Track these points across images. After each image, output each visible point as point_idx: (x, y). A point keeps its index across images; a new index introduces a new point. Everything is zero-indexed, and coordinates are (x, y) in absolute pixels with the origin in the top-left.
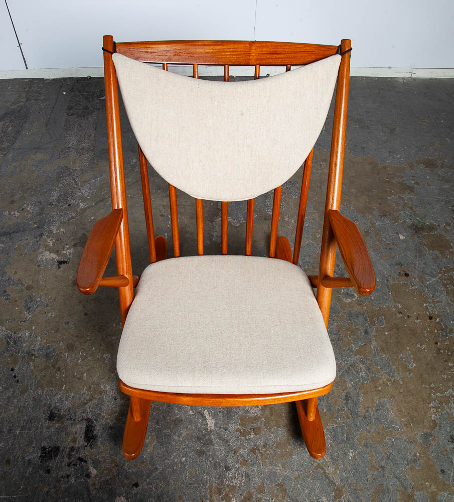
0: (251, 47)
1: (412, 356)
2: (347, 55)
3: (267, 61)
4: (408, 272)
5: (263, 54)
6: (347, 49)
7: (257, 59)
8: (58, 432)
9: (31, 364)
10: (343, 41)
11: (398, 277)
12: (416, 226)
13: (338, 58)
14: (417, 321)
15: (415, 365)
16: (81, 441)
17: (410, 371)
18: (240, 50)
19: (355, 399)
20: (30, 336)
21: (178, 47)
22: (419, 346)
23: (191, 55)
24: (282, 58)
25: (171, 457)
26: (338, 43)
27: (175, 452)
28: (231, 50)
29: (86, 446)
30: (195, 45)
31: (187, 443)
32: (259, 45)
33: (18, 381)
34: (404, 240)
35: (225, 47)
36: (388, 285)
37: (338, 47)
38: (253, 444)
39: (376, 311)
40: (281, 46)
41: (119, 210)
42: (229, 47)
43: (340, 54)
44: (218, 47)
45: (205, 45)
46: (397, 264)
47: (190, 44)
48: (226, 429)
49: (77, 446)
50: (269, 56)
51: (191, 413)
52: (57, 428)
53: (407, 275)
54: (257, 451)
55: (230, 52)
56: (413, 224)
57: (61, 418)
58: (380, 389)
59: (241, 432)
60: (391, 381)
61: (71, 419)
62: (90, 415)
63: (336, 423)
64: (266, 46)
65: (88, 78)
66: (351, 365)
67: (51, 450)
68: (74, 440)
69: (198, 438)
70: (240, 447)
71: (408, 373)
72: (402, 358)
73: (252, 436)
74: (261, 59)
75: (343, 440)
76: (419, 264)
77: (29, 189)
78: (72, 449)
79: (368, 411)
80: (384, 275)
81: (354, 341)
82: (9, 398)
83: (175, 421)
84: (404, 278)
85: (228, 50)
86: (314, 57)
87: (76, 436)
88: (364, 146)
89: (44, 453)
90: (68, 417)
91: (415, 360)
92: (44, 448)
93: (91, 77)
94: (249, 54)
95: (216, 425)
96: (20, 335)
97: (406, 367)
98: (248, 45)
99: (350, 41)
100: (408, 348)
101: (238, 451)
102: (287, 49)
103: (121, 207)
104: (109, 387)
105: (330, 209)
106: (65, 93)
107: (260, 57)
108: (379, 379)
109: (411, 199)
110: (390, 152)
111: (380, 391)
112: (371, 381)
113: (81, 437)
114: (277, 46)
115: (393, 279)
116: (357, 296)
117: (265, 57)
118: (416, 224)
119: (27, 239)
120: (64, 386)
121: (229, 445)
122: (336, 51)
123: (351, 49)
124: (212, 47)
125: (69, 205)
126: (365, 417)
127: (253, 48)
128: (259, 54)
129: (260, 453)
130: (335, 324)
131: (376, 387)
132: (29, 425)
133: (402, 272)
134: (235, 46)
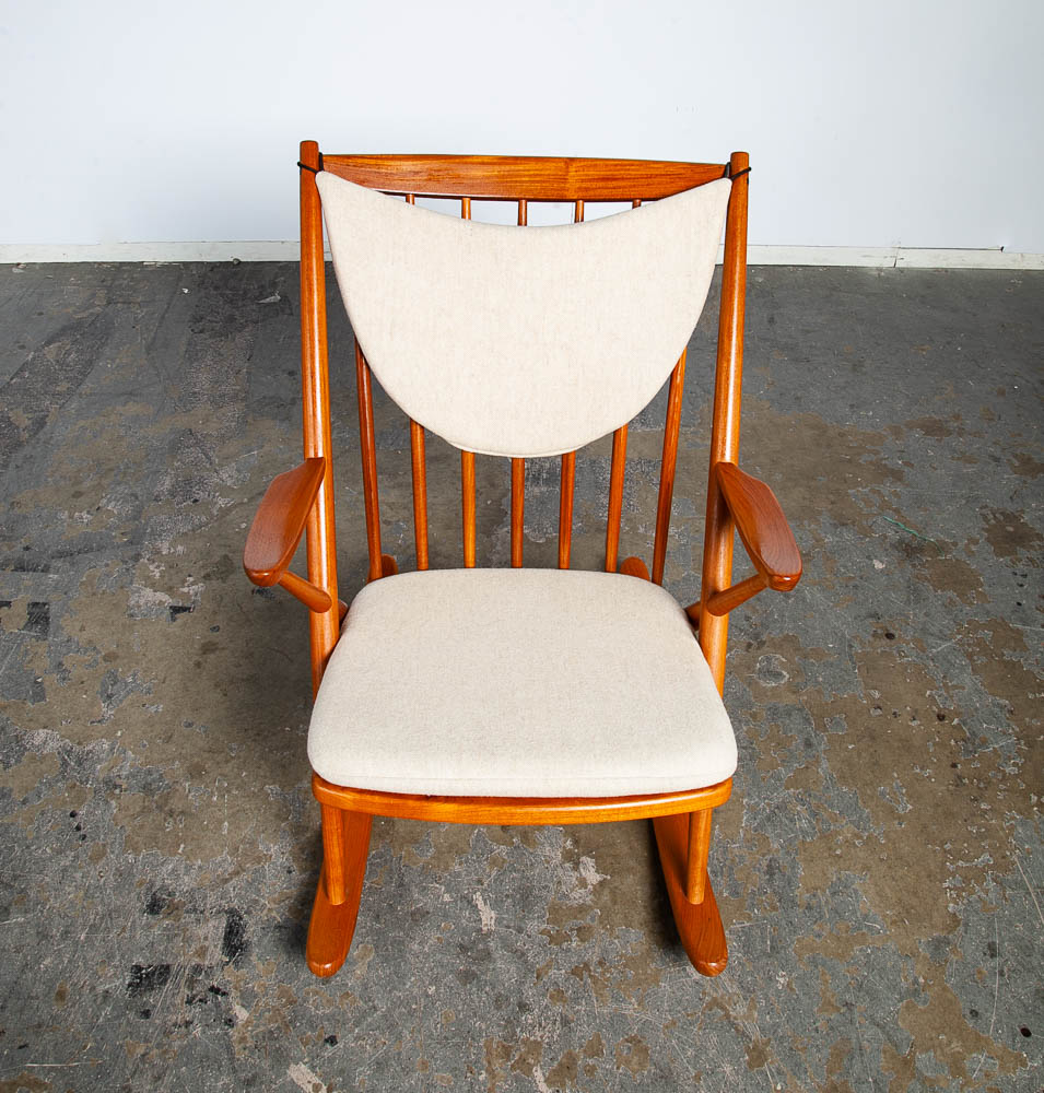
0: (568, 167)
1: (904, 791)
2: (741, 178)
3: (598, 192)
4: (892, 631)
5: (590, 180)
6: (741, 169)
7: (579, 188)
8: (168, 936)
9: (114, 803)
10: (734, 155)
11: (871, 639)
12: (907, 545)
13: (726, 184)
14: (914, 724)
15: (910, 807)
16: (217, 954)
17: (900, 819)
18: (547, 172)
19: (788, 872)
20: (112, 749)
21: (435, 164)
22: (918, 771)
23: (458, 180)
24: (624, 187)
25: (405, 984)
26: (725, 160)
27: (413, 974)
28: (532, 173)
29: (227, 963)
30: (466, 163)
31: (439, 956)
32: (582, 164)
33: (84, 837)
34: (882, 570)
35: (521, 167)
36: (851, 656)
37: (726, 166)
38: (575, 959)
39: (827, 704)
40: (621, 165)
41: (317, 461)
42: (527, 167)
43: (730, 178)
44: (507, 168)
45: (483, 163)
46: (871, 616)
47: (457, 160)
48: (520, 930)
49: (207, 963)
50: (601, 184)
51: (447, 898)
52: (165, 929)
53: (890, 636)
54: (585, 974)
55: (530, 176)
56: (901, 541)
57: (174, 909)
58: (838, 852)
59: (550, 936)
60: (861, 837)
61: (195, 910)
62: (235, 904)
63: (750, 919)
64: (596, 165)
65: (236, 263)
66: (778, 808)
67: (153, 973)
68: (202, 952)
69: (461, 946)
70: (549, 966)
71: (896, 822)
72: (883, 794)
73: (574, 945)
74: (587, 189)
75: (764, 953)
76: (915, 615)
77: (111, 470)
78: (197, 969)
79: (814, 896)
80: (843, 635)
81: (783, 761)
82: (65, 870)
83: (413, 914)
84: (885, 641)
85: (526, 173)
86: (682, 184)
87: (207, 943)
88: (799, 394)
89: (137, 978)
90: (190, 906)
91: (910, 797)
92: (138, 968)
93: (240, 262)
94: (565, 180)
95: (499, 921)
96: (90, 747)
97: (892, 811)
98: (562, 165)
99: (747, 154)
100: (896, 775)
101: (546, 973)
102: (633, 170)
103: (320, 455)
104: (276, 847)
105: (719, 460)
106: (186, 291)
107: (584, 185)
108: (837, 833)
109: (896, 494)
110: (852, 406)
111: (840, 857)
112: (820, 838)
113: (216, 946)
114: (616, 165)
115: (862, 643)
116: (788, 676)
117: (594, 185)
118: (907, 541)
119: (107, 565)
120: (182, 846)
121: (526, 962)
122: (722, 173)
123: (750, 169)
124: (497, 168)
125: (196, 501)
126: (809, 907)
127: (572, 169)
128: (583, 181)
129: (590, 976)
130: (745, 728)
131: (830, 849)
132: (106, 923)
133: (879, 631)
134: (539, 166)
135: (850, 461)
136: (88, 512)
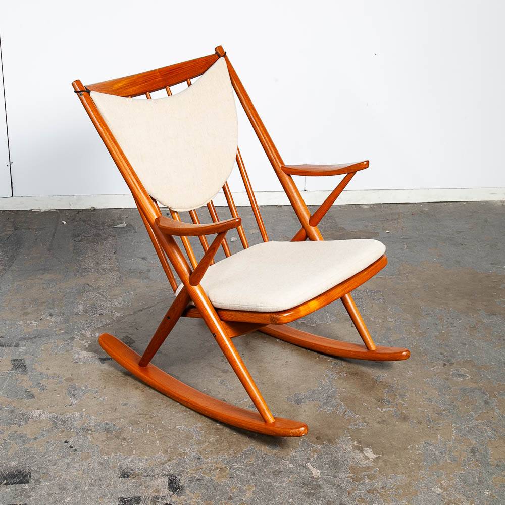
8: (136, 486)
9: (89, 437)
16: (166, 491)
19: (483, 452)
20: (82, 416)
25: (275, 499)
27: (279, 495)
29: (173, 494)
31: (291, 488)
33: (76, 451)
38: (369, 487)
39: (495, 387)
48: (335, 477)
49: (161, 495)
51: (291, 465)
52: (133, 483)
54: (375, 492)
57: (135, 476)
59: (353, 478)
61: (149, 475)
62: (171, 472)
63: (464, 470)
65: (92, 209)
66: (473, 428)
67: (131, 500)
68: (158, 491)
69: (303, 484)
70: (354, 489)
73: (367, 481)
75: (476, 483)
77: (44, 303)
78: (156, 498)
79: (500, 461)
80: (500, 360)
81: (473, 409)
82: (68, 464)
83: (273, 472)
87: (159, 488)
88: (458, 260)
89: (122, 502)
90: (145, 474)
92: (122, 499)
93: (95, 209)
95: (322, 473)
96: (69, 416)
101: (354, 492)
104: (189, 450)
106: (65, 223)
110: (492, 264)
112: (500, 439)
113: (165, 488)
116: (470, 376)
119: (55, 342)
120: (134, 451)
121: (341, 488)
125: (101, 314)
126: (498, 466)
129: (378, 493)
130: (448, 397)
132: (99, 482)
135: (494, 288)
136: (35, 321)
